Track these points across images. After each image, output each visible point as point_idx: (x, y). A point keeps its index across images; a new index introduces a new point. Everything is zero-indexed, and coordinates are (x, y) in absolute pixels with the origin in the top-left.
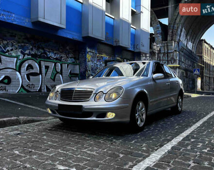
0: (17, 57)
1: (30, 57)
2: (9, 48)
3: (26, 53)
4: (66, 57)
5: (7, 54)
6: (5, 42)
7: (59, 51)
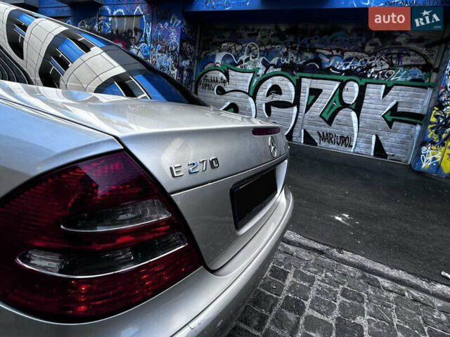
0: (254, 72)
1: (279, 70)
2: (243, 58)
3: (272, 62)
4: (387, 66)
5: (239, 67)
6: (239, 48)
7: (363, 52)
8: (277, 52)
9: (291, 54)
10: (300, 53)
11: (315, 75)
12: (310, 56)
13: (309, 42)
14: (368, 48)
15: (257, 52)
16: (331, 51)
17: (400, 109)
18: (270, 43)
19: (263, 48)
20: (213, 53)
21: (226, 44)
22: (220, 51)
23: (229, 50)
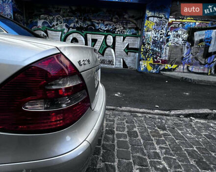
0: (62, 31)
1: (75, 30)
2: (55, 23)
3: (70, 26)
4: (122, 28)
5: (53, 28)
6: (51, 18)
7: (112, 21)
8: (72, 20)
9: (80, 22)
10: (84, 22)
11: (93, 33)
12: (89, 23)
13: (88, 16)
14: (114, 20)
15: (62, 20)
16: (98, 21)
17: (130, 47)
18: (68, 16)
19: (65, 19)
20: (36, 20)
21: (43, 16)
22: (40, 20)
23: (45, 19)
